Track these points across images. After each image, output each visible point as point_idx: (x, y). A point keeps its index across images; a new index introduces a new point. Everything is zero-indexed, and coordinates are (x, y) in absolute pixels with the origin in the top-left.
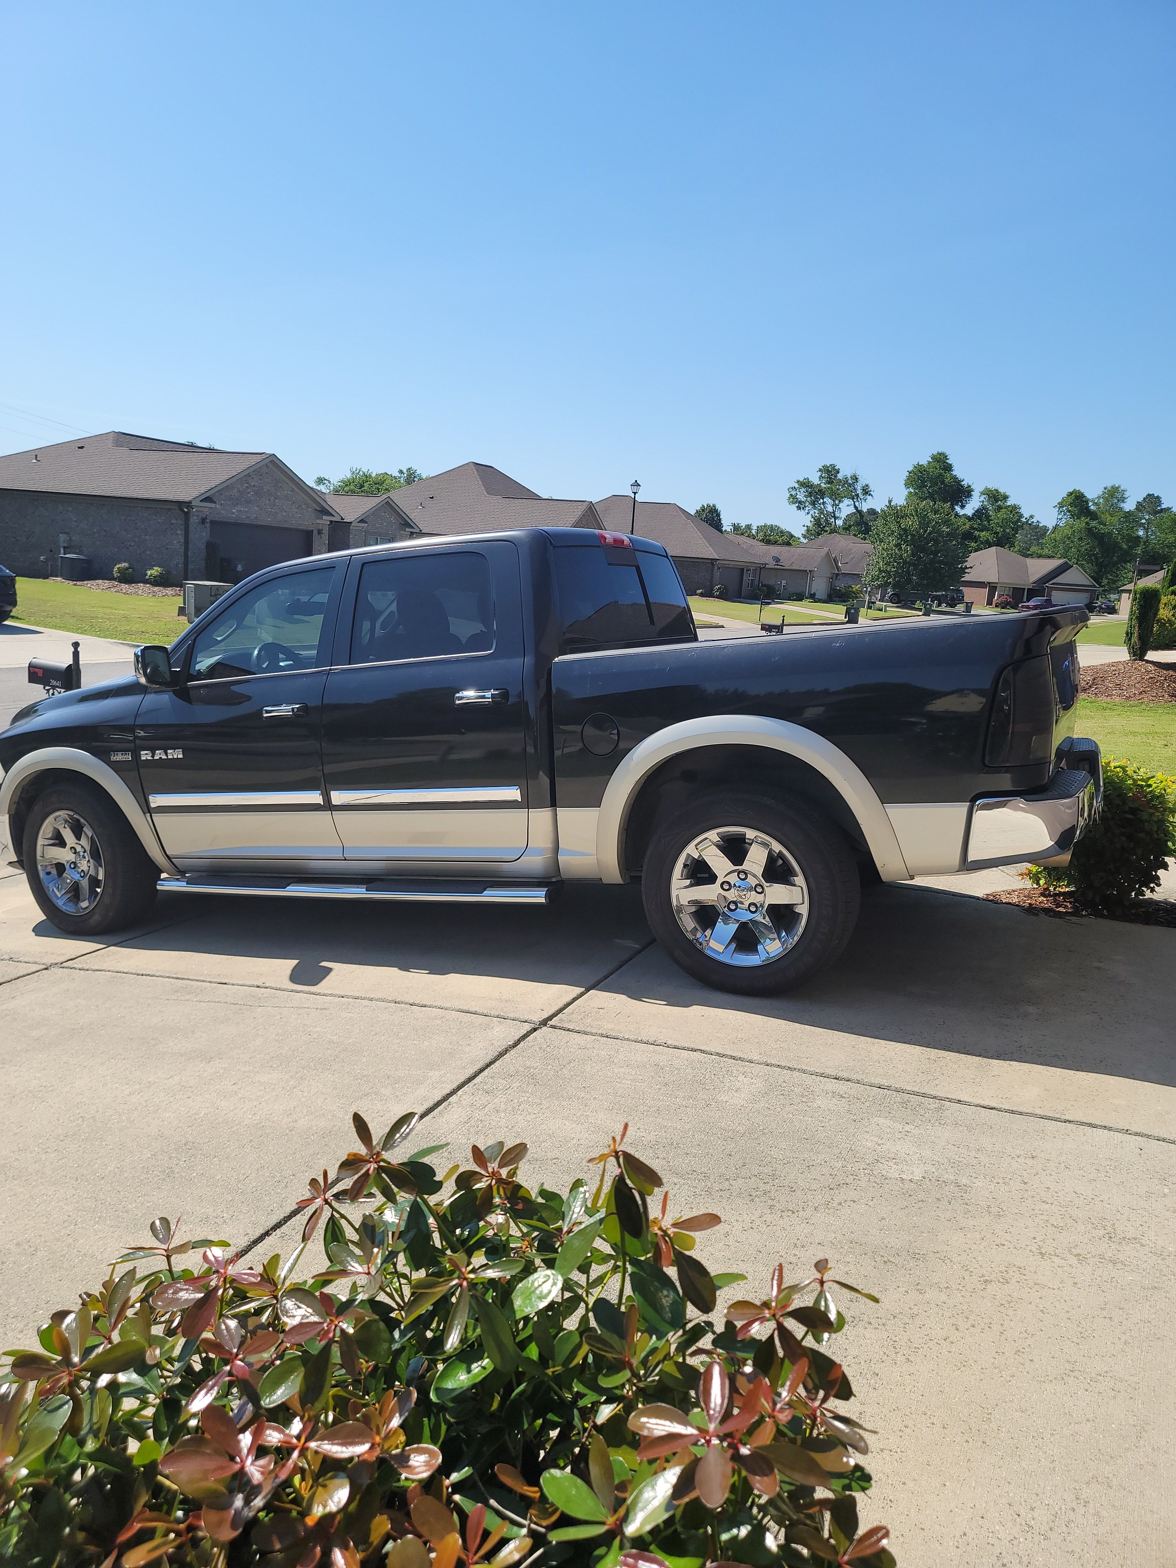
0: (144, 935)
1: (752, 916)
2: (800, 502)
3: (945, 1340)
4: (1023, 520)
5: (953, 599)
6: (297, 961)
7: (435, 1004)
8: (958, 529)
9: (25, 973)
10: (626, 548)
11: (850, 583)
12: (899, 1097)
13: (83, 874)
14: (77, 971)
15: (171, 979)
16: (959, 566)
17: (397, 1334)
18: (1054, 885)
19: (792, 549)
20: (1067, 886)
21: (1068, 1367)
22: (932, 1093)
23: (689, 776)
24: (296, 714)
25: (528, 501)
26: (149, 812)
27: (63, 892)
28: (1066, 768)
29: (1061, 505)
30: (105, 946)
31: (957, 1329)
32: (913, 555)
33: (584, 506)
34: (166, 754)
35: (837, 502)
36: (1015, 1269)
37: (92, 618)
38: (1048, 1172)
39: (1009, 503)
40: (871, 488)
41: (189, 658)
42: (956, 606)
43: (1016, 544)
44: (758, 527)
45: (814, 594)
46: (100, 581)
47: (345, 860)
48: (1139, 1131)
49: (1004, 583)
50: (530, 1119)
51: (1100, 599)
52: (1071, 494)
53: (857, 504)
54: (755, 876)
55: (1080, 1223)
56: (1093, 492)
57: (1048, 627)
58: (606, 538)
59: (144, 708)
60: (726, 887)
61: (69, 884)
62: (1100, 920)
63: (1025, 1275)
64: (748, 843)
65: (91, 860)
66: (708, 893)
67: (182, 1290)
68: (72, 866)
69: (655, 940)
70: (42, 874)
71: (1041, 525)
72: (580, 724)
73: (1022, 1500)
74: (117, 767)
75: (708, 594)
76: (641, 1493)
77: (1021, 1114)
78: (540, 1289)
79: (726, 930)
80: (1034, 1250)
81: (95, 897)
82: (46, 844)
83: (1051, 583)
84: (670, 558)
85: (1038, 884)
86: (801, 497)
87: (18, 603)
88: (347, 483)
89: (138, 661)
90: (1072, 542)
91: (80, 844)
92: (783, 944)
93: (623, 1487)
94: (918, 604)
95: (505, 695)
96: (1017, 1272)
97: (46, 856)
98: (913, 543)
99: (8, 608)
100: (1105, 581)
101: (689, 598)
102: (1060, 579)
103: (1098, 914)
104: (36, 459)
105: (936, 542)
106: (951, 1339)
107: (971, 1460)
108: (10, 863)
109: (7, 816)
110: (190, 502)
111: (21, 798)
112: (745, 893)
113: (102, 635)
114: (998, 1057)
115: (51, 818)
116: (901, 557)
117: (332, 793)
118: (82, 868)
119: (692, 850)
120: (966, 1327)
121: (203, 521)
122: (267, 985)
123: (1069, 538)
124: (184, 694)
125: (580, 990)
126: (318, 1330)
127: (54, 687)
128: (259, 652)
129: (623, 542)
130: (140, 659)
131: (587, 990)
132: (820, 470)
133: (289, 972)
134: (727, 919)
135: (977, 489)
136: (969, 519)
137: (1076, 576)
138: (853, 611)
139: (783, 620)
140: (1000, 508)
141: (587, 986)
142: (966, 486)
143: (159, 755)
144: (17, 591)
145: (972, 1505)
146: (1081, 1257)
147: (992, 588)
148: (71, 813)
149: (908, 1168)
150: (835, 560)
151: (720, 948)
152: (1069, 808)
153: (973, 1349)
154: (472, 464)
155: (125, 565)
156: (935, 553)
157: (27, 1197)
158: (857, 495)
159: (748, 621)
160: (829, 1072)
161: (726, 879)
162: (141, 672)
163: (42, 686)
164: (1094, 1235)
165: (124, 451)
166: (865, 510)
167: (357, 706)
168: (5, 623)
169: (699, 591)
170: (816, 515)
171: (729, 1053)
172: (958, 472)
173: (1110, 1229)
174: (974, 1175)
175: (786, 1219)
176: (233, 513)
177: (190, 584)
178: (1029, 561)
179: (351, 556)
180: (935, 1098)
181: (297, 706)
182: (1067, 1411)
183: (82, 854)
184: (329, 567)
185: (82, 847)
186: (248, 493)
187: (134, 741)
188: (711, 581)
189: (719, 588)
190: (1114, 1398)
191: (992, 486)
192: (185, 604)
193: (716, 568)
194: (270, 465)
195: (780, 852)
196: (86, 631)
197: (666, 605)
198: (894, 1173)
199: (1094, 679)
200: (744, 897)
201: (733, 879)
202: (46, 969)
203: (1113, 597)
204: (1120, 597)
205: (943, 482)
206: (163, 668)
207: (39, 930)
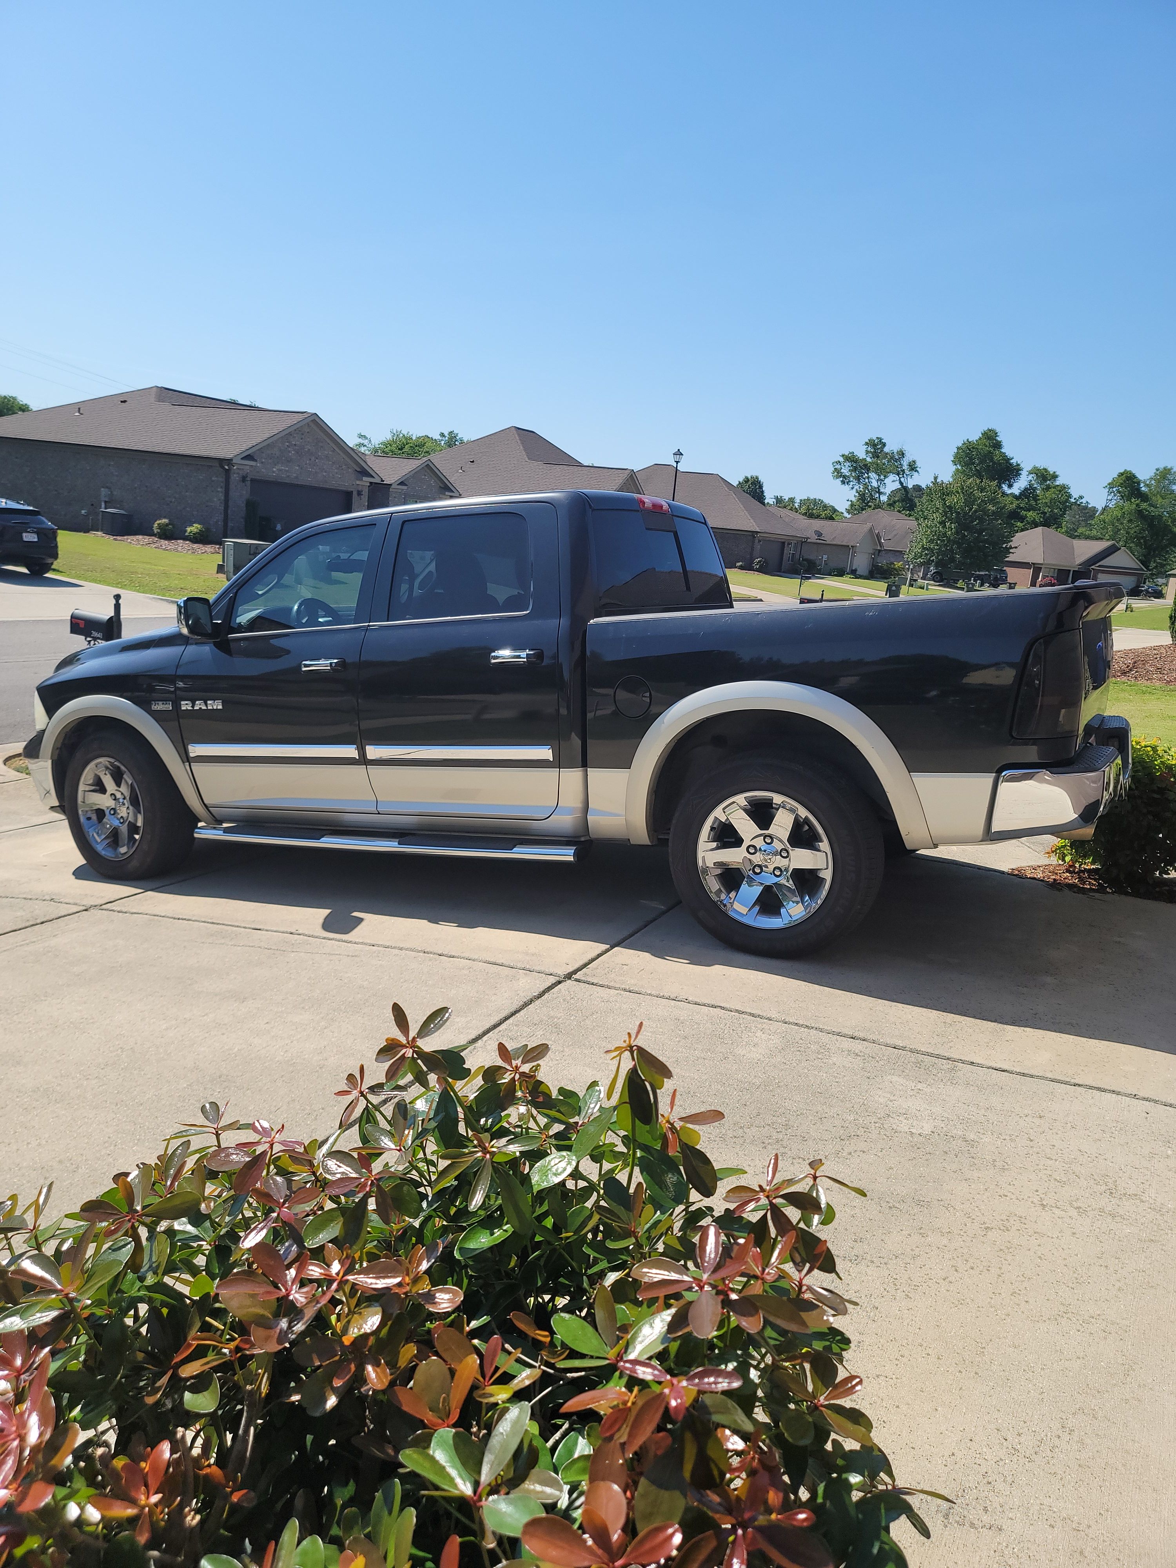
0: (179, 882)
1: (776, 880)
2: (844, 477)
3: (944, 1280)
4: (1072, 500)
5: (996, 579)
6: (329, 911)
7: (462, 955)
8: (1004, 507)
9: (66, 913)
10: (665, 514)
11: (892, 560)
12: (913, 1057)
13: (123, 820)
14: (116, 913)
15: (206, 924)
16: (1004, 546)
17: (424, 1204)
18: (1079, 862)
19: (834, 523)
20: (1093, 863)
21: (1062, 1309)
22: (946, 1055)
23: (719, 741)
24: (334, 669)
25: (569, 468)
26: (188, 761)
27: (103, 837)
28: (1094, 744)
29: (1111, 485)
30: (142, 891)
31: (956, 1270)
32: (957, 533)
33: (625, 475)
34: (206, 705)
35: (882, 477)
36: (1015, 1218)
37: (132, 573)
38: (1054, 1131)
39: (1058, 483)
40: (918, 464)
41: (230, 611)
42: (999, 586)
43: (1063, 525)
44: (801, 500)
45: (856, 570)
46: (140, 537)
47: (379, 814)
48: (1146, 1096)
49: (1049, 564)
50: (552, 1065)
51: (1147, 583)
52: (1122, 474)
53: (902, 480)
54: (781, 841)
55: (1082, 1179)
56: (1144, 474)
57: (1082, 602)
58: (644, 503)
59: (185, 658)
60: (752, 850)
61: (109, 829)
62: (1123, 897)
63: (1025, 1224)
64: (775, 808)
65: (131, 807)
66: (734, 856)
67: (233, 1154)
68: (112, 812)
69: (681, 902)
70: (82, 819)
71: (1090, 506)
72: (613, 688)
73: (1010, 1426)
74: (157, 717)
75: (748, 567)
76: (640, 1329)
77: (1032, 1076)
78: (556, 1167)
79: (750, 892)
80: (1036, 1201)
81: (134, 843)
82: (87, 789)
83: (1097, 565)
84: (710, 529)
85: (1063, 860)
86: (845, 471)
87: (59, 556)
88: (387, 444)
89: (180, 612)
90: (1122, 524)
91: (120, 791)
92: (806, 908)
93: (625, 1329)
94: (960, 584)
95: (540, 655)
96: (1018, 1221)
97: (87, 802)
98: (958, 520)
99: (49, 561)
100: (1153, 565)
101: (727, 571)
102: (1106, 562)
103: (1121, 891)
104: (79, 412)
105: (982, 520)
106: (950, 1279)
107: (963, 1388)
108: (52, 807)
109: (50, 762)
110: (231, 460)
111: (63, 744)
112: (770, 857)
113: (142, 590)
114: (1013, 1023)
115: (92, 765)
116: (945, 534)
117: (367, 747)
118: (121, 815)
119: (718, 814)
120: (966, 1269)
121: (244, 479)
122: (300, 932)
123: (1118, 520)
124: (224, 646)
125: (605, 947)
126: (357, 1184)
127: (95, 639)
128: (299, 607)
129: (662, 507)
130: (183, 610)
131: (612, 947)
132: (867, 444)
133: (321, 921)
134: (751, 881)
135: (1026, 467)
136: (1017, 498)
137: (1123, 559)
138: (894, 588)
139: (823, 595)
140: (1048, 488)
141: (612, 943)
142: (1015, 464)
143: (199, 705)
144: (59, 544)
145: (961, 1429)
146: (1081, 1210)
147: (1037, 569)
148: (112, 760)
149: (918, 1123)
150: (878, 536)
151: (744, 910)
152: (1094, 782)
153: (971, 1289)
154: (514, 429)
155: (165, 521)
156: (980, 532)
157: (69, 1119)
158: (903, 471)
159: (786, 595)
160: (846, 1031)
161: (752, 843)
162: (184, 623)
163: (83, 637)
164: (1095, 1190)
165: (167, 406)
166: (910, 486)
167: (394, 663)
168: (46, 575)
169: (738, 564)
170: (861, 489)
171: (749, 1011)
172: (1008, 449)
173: (1111, 1186)
174: (982, 1131)
175: (797, 1166)
176: (274, 472)
177: (230, 542)
178: (1076, 542)
179: (392, 514)
180: (948, 1059)
181: (335, 661)
182: (1058, 1348)
183: (121, 800)
184: (370, 524)
185: (122, 794)
186: (289, 452)
187: (174, 692)
188: (751, 554)
189: (760, 562)
190: (1105, 1338)
191: (1041, 465)
192: (224, 562)
193: (757, 541)
194: (312, 425)
195: (806, 818)
196: (125, 585)
197: (704, 573)
198: (904, 1127)
199: (1135, 662)
200: (769, 861)
201: (759, 843)
202: (86, 910)
203: (1160, 581)
204: (1168, 582)
205: (992, 460)
206: (204, 620)
207: (79, 874)
